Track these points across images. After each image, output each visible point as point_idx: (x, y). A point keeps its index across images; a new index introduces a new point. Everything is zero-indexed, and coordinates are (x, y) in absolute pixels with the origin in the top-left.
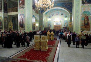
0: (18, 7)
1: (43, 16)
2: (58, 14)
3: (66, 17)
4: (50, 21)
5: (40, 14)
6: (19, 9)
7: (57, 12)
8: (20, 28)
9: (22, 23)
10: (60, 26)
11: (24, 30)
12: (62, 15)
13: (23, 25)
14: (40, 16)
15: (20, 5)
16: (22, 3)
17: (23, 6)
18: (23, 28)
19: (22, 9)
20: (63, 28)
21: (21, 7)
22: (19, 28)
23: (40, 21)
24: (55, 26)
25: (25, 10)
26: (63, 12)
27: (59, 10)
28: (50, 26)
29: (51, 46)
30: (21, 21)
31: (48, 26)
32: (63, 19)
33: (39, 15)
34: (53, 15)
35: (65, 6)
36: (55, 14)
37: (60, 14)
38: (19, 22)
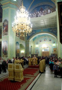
0: (2, 34)
1: (29, 42)
2: (45, 40)
3: (54, 43)
4: (37, 48)
5: (27, 41)
6: (3, 36)
7: (45, 37)
8: (4, 54)
9: (5, 50)
10: (48, 53)
11: (7, 57)
12: (50, 40)
13: (6, 52)
14: (26, 43)
15: (4, 31)
16: (5, 30)
17: (6, 33)
18: (6, 55)
19: (5, 36)
20: (52, 54)
21: (5, 33)
22: (2, 55)
23: (26, 48)
24: (43, 53)
25: (8, 36)
26: (50, 38)
27: (47, 36)
28: (38, 53)
29: (31, 75)
30: (4, 48)
31: (36, 53)
32: (51, 46)
33: (25, 41)
34: (41, 41)
35: (52, 31)
36: (43, 40)
37: (48, 40)
38: (3, 49)
